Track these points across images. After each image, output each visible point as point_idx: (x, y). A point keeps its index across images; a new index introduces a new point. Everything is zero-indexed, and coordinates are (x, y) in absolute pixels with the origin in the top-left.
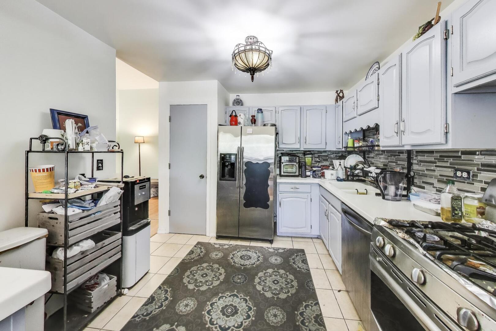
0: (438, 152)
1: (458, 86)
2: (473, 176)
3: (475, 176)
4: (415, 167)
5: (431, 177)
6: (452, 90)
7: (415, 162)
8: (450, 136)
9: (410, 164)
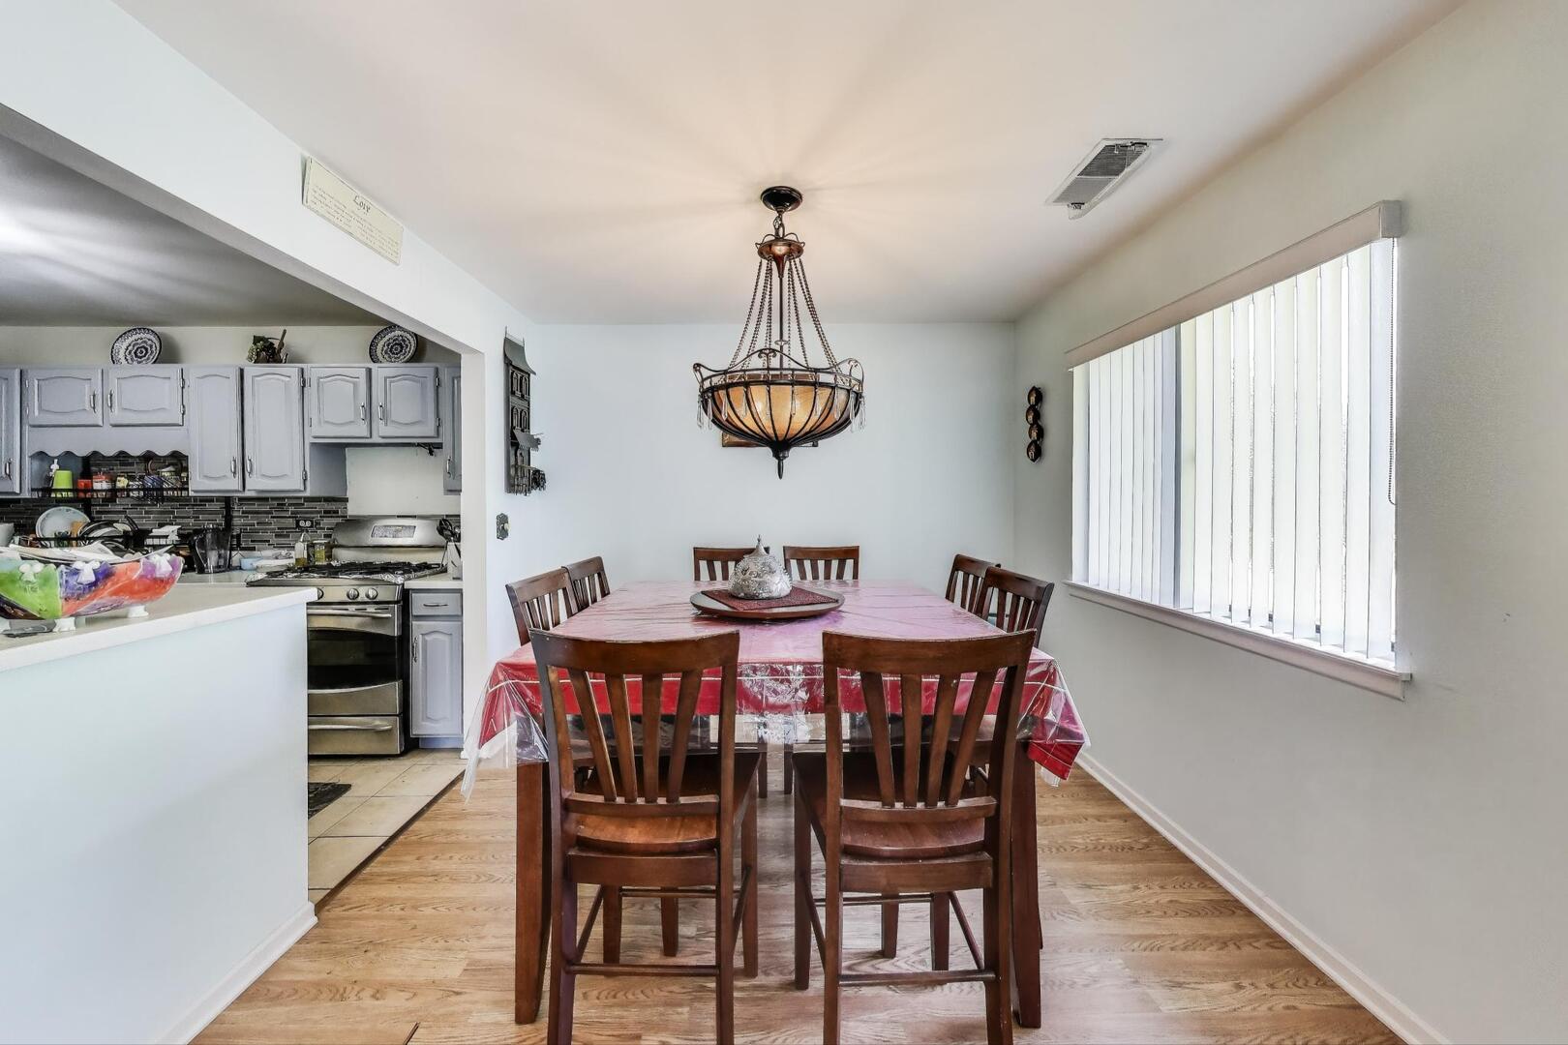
0: (273, 499)
1: (315, 437)
2: (317, 524)
3: (318, 523)
4: (236, 521)
5: (265, 531)
6: (309, 440)
7: (235, 514)
8: (308, 483)
9: (228, 518)
